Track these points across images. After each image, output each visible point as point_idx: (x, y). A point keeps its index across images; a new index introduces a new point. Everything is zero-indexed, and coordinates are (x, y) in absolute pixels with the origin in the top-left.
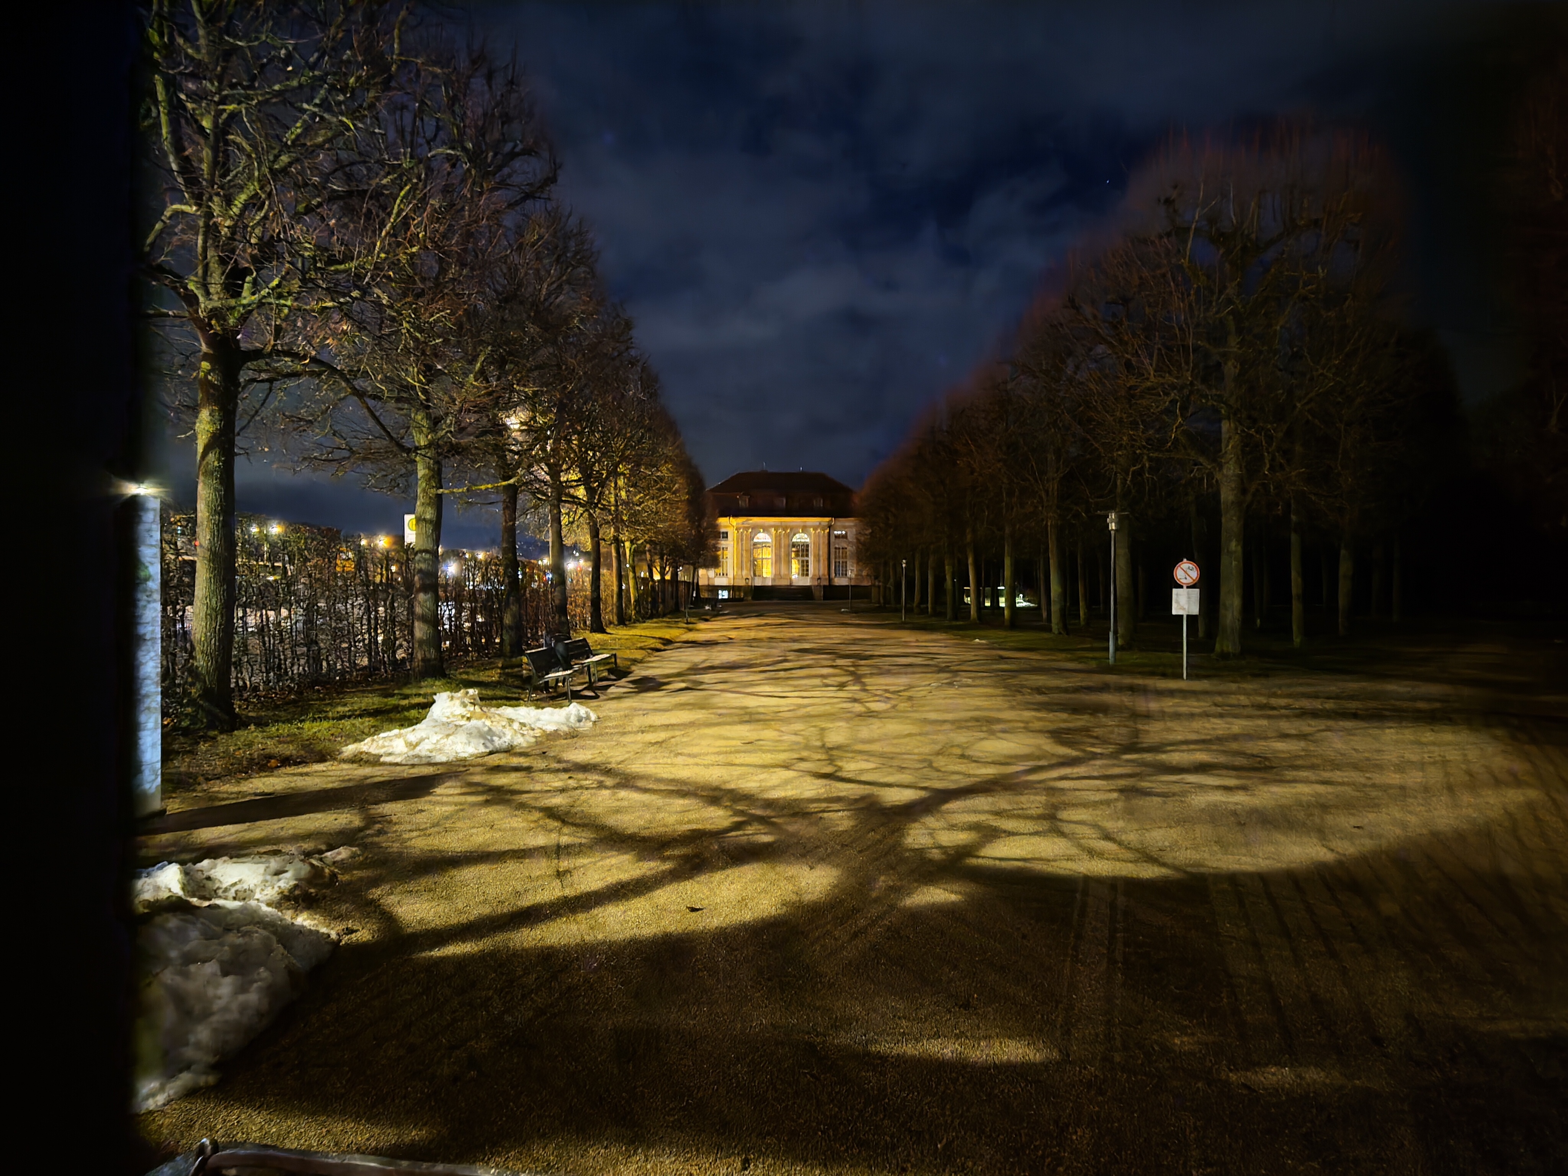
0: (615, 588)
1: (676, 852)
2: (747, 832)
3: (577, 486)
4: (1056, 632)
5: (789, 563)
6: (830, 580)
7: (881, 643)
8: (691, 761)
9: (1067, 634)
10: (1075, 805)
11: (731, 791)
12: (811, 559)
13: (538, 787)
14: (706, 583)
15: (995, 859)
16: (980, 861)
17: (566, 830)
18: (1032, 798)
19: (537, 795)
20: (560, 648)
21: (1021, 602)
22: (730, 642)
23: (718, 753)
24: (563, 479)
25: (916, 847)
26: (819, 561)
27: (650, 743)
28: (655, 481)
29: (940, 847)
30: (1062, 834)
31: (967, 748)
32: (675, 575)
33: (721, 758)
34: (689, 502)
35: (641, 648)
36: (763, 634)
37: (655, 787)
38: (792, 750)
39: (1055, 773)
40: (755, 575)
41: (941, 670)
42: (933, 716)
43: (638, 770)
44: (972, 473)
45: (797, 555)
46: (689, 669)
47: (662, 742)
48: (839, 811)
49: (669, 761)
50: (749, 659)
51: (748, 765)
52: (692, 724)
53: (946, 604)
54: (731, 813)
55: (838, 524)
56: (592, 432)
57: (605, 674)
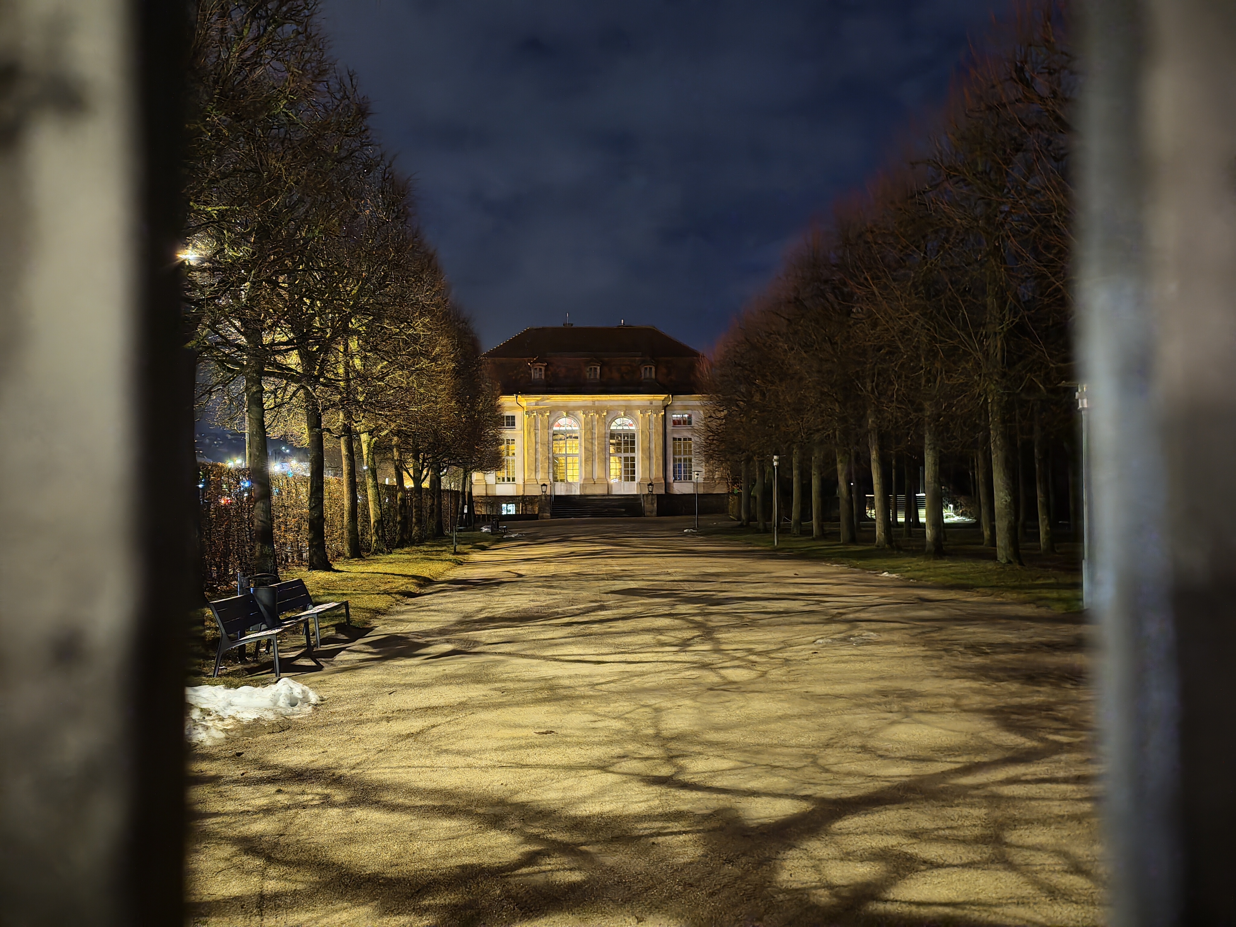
0: (346, 502)
1: (439, 901)
2: (543, 868)
3: (287, 351)
4: (1004, 561)
5: (606, 461)
6: (667, 485)
7: (741, 579)
8: (460, 761)
9: (1021, 564)
10: (1029, 822)
11: (522, 806)
12: (638, 455)
13: (230, 807)
14: (484, 493)
15: (911, 903)
16: (889, 907)
17: (272, 871)
18: (966, 811)
19: (226, 819)
20: (263, 595)
21: (950, 516)
22: (519, 580)
23: (502, 749)
24: (267, 339)
25: (794, 885)
26: (650, 458)
27: (399, 736)
28: (406, 342)
29: (830, 886)
30: (1010, 866)
31: (869, 736)
32: (436, 481)
33: (507, 757)
34: (457, 373)
35: (387, 593)
36: (568, 569)
37: (407, 802)
38: (611, 743)
39: (1001, 774)
40: (555, 480)
41: (832, 620)
42: (820, 689)
43: (382, 777)
44: (874, 325)
45: (618, 450)
46: (460, 623)
47: (418, 733)
48: (680, 833)
49: (428, 762)
50: (548, 607)
51: (545, 767)
52: (462, 706)
53: (838, 519)
54: (521, 839)
55: (678, 403)
56: (308, 270)
57: (332, 632)
